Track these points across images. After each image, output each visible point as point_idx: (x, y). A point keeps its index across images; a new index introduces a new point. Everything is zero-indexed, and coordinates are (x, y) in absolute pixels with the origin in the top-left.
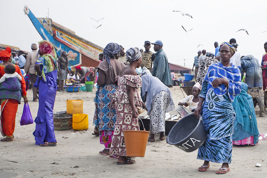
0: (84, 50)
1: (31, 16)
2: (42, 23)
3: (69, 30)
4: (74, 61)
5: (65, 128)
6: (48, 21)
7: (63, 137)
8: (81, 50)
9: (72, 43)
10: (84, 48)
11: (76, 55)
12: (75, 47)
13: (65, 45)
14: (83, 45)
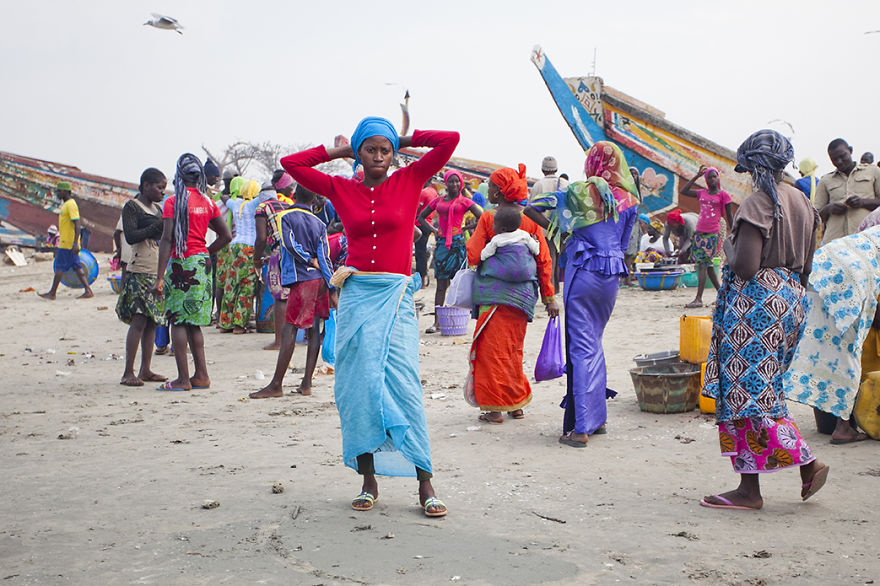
0: (689, 164)
1: (549, 76)
2: (577, 92)
3: (647, 106)
4: (655, 198)
5: (676, 407)
6: (593, 86)
7: (678, 438)
8: (679, 164)
9: (655, 146)
10: (689, 159)
11: (663, 178)
12: (662, 156)
13: (635, 152)
14: (685, 148)
